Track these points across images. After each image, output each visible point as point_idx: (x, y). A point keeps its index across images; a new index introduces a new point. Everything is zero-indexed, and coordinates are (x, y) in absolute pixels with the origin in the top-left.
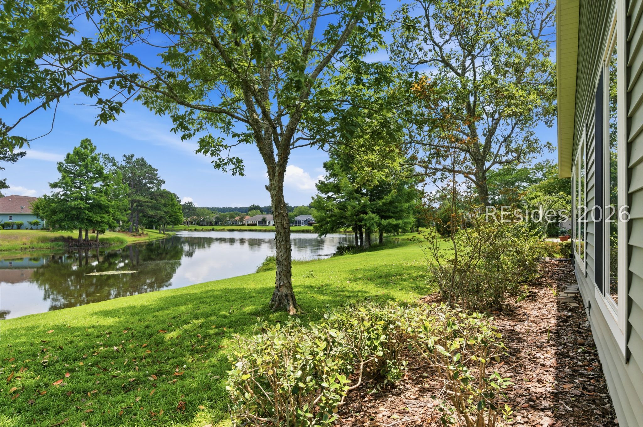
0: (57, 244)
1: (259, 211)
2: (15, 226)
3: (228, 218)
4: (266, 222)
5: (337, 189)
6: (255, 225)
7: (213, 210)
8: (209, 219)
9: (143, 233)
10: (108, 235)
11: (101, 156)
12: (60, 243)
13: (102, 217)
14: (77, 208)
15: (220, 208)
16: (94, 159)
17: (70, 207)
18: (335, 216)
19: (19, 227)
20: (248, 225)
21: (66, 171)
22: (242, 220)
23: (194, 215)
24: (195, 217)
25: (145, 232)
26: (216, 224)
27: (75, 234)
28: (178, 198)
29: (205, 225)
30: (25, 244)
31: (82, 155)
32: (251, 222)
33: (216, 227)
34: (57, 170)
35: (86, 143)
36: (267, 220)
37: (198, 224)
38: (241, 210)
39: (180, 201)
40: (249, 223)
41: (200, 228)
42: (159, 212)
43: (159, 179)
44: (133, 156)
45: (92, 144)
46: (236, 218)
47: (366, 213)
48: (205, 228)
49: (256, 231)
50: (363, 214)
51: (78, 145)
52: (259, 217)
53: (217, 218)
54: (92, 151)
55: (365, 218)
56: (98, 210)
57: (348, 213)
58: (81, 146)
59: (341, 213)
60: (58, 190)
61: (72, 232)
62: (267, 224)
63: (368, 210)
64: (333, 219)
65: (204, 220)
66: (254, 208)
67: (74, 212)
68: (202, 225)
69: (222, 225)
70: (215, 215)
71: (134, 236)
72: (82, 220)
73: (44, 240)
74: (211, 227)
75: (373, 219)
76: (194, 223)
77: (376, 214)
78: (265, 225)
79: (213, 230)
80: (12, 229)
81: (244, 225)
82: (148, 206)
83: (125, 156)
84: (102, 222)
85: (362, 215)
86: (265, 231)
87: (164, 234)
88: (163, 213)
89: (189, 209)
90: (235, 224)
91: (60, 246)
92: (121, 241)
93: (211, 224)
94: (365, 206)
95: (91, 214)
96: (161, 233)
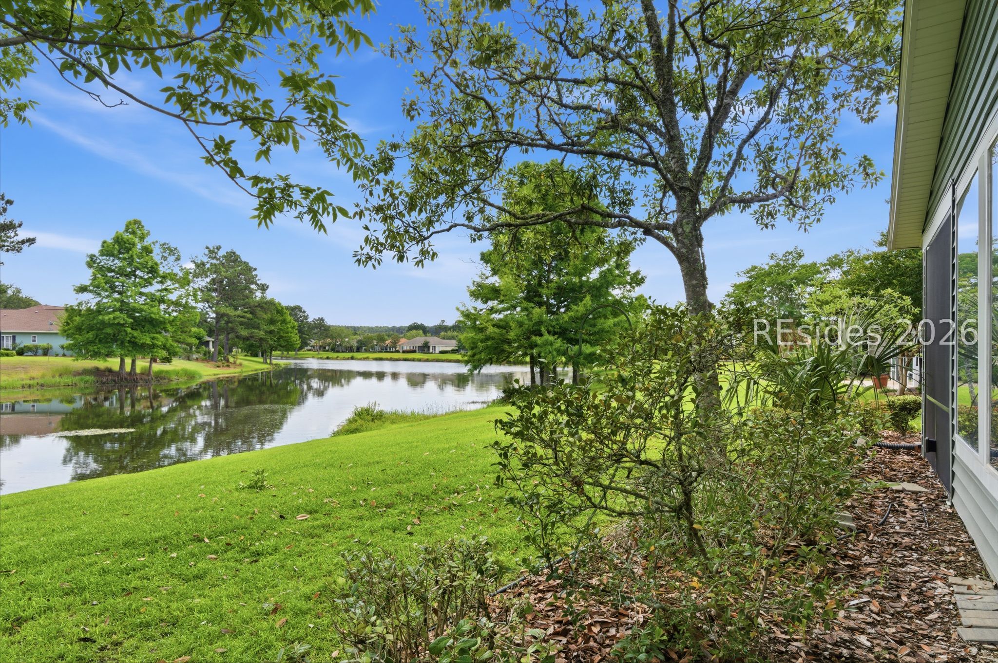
0: (82, 380)
1: (421, 332)
2: (40, 352)
3: (375, 342)
4: (429, 348)
5: (495, 293)
6: (414, 352)
7: (355, 330)
8: (348, 342)
9: (235, 363)
10: (178, 364)
11: (158, 245)
12: (87, 378)
13: (153, 338)
14: (113, 324)
15: (372, 328)
16: (147, 250)
17: (103, 322)
18: (493, 339)
19: (46, 352)
20: (404, 352)
21: (101, 269)
22: (394, 344)
23: (327, 337)
24: (328, 340)
25: (238, 362)
26: (358, 350)
27: (113, 363)
28: (304, 312)
29: (343, 352)
30: (33, 378)
31: (125, 243)
32: (408, 348)
33: (356, 355)
34: (86, 266)
35: (134, 227)
36: (431, 345)
37: (333, 350)
38: (400, 330)
39: (306, 317)
40: (405, 349)
41: (335, 355)
42: (257, 331)
43: (259, 282)
44: (219, 248)
45: (143, 227)
46: (387, 342)
47: (541, 335)
48: (341, 355)
49: (413, 360)
50: (536, 335)
51: (121, 229)
52: (420, 340)
53: (359, 341)
54: (142, 238)
55: (539, 342)
56: (148, 326)
57: (512, 335)
58: (126, 231)
59: (501, 335)
60: (86, 296)
61: (106, 361)
62: (431, 350)
63: (543, 329)
64: (489, 343)
65: (340, 345)
66: (415, 327)
67: (109, 330)
68: (338, 352)
69: (367, 351)
70: (358, 338)
71: (218, 367)
72: (122, 343)
73: (64, 372)
74: (349, 355)
75: (551, 344)
76: (327, 348)
77: (556, 337)
78: (428, 353)
79: (352, 358)
80: (36, 355)
81: (398, 351)
82: (241, 324)
83: (207, 248)
84: (153, 346)
85: (534, 338)
86: (427, 360)
87: (271, 363)
88: (262, 333)
89: (321, 327)
90: (386, 350)
91: (87, 382)
92: (191, 376)
93: (351, 350)
94: (540, 322)
95: (135, 333)
96: (266, 363)
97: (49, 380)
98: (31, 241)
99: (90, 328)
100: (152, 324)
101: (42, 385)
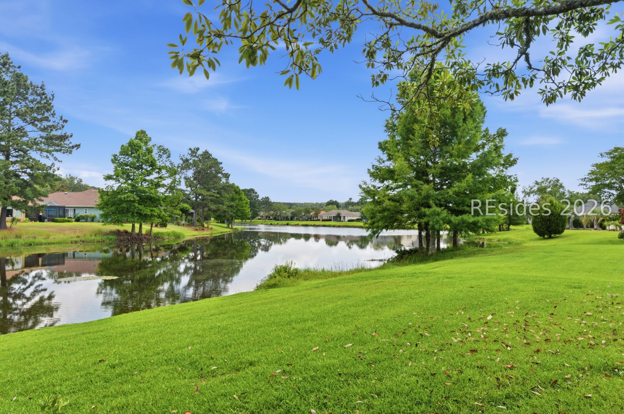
0: (108, 238)
1: (335, 206)
2: (89, 219)
3: (303, 214)
4: (340, 217)
5: (390, 174)
6: (330, 220)
7: (290, 205)
8: (285, 213)
9: (208, 227)
10: (171, 228)
11: (156, 147)
12: (111, 237)
13: (152, 211)
14: (127, 201)
15: (302, 204)
16: (149, 151)
17: (120, 200)
18: (389, 210)
19: (93, 219)
20: (323, 220)
21: (121, 164)
22: (316, 215)
23: (271, 210)
24: (272, 212)
25: (210, 226)
26: (292, 219)
27: (128, 227)
28: (256, 193)
29: (281, 220)
30: (79, 237)
31: (135, 146)
32: (326, 218)
33: (290, 222)
34: (111, 162)
35: (142, 135)
36: (342, 215)
37: (275, 219)
38: (321, 205)
39: (258, 196)
40: (324, 218)
41: (276, 222)
42: (221, 206)
43: (223, 172)
44: (198, 149)
45: (147, 135)
46: (311, 214)
47: (429, 207)
48: (280, 222)
49: (329, 226)
50: (425, 207)
51: (133, 136)
52: (334, 212)
53: (292, 213)
54: (146, 143)
55: (428, 213)
56: (149, 202)
57: (405, 207)
58: (136, 138)
59: (396, 207)
60: (111, 182)
61: (122, 225)
62: (342, 219)
63: (431, 202)
64: (386, 214)
65: (280, 215)
66: (331, 203)
67: (124, 205)
68: (278, 220)
69: (297, 220)
70: (292, 210)
71: (197, 230)
72: (133, 213)
73: (99, 233)
74: (286, 222)
75: (438, 214)
76: (271, 217)
77: (442, 208)
78: (340, 221)
79: (288, 225)
80: (87, 221)
81: (319, 220)
82: (211, 201)
83: (190, 149)
84: (152, 216)
85: (423, 209)
86: (339, 226)
87: (232, 228)
88: (225, 207)
89: (266, 202)
90: (310, 219)
91: (111, 239)
92: (178, 236)
93: (287, 219)
94: (428, 197)
95: (141, 207)
96: (228, 227)
97: (88, 238)
98: (78, 146)
99: (114, 204)
100: (153, 201)
101: (83, 242)
